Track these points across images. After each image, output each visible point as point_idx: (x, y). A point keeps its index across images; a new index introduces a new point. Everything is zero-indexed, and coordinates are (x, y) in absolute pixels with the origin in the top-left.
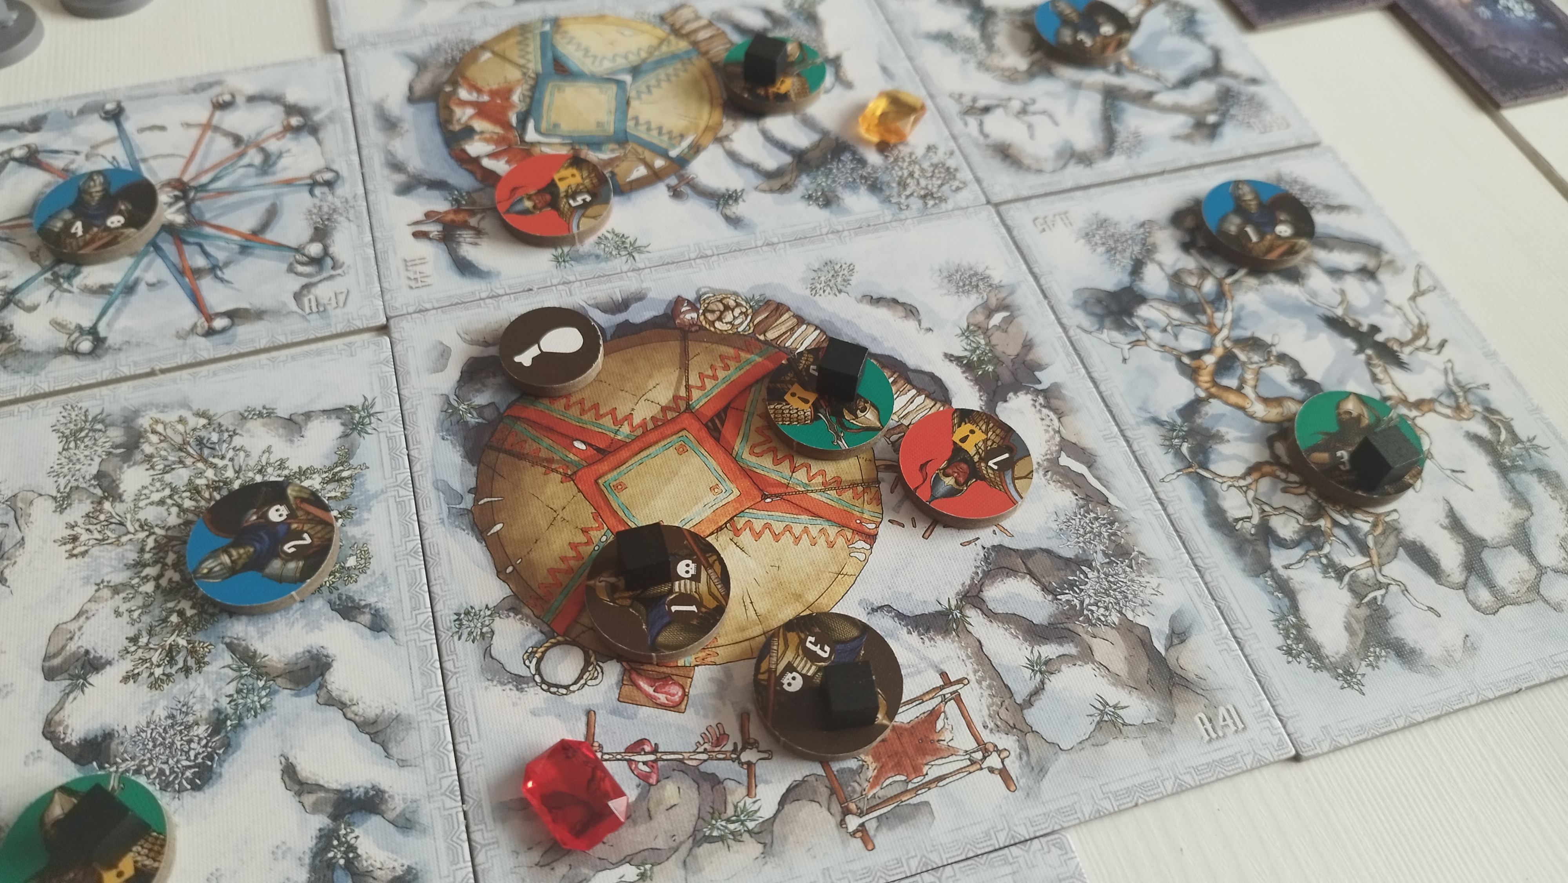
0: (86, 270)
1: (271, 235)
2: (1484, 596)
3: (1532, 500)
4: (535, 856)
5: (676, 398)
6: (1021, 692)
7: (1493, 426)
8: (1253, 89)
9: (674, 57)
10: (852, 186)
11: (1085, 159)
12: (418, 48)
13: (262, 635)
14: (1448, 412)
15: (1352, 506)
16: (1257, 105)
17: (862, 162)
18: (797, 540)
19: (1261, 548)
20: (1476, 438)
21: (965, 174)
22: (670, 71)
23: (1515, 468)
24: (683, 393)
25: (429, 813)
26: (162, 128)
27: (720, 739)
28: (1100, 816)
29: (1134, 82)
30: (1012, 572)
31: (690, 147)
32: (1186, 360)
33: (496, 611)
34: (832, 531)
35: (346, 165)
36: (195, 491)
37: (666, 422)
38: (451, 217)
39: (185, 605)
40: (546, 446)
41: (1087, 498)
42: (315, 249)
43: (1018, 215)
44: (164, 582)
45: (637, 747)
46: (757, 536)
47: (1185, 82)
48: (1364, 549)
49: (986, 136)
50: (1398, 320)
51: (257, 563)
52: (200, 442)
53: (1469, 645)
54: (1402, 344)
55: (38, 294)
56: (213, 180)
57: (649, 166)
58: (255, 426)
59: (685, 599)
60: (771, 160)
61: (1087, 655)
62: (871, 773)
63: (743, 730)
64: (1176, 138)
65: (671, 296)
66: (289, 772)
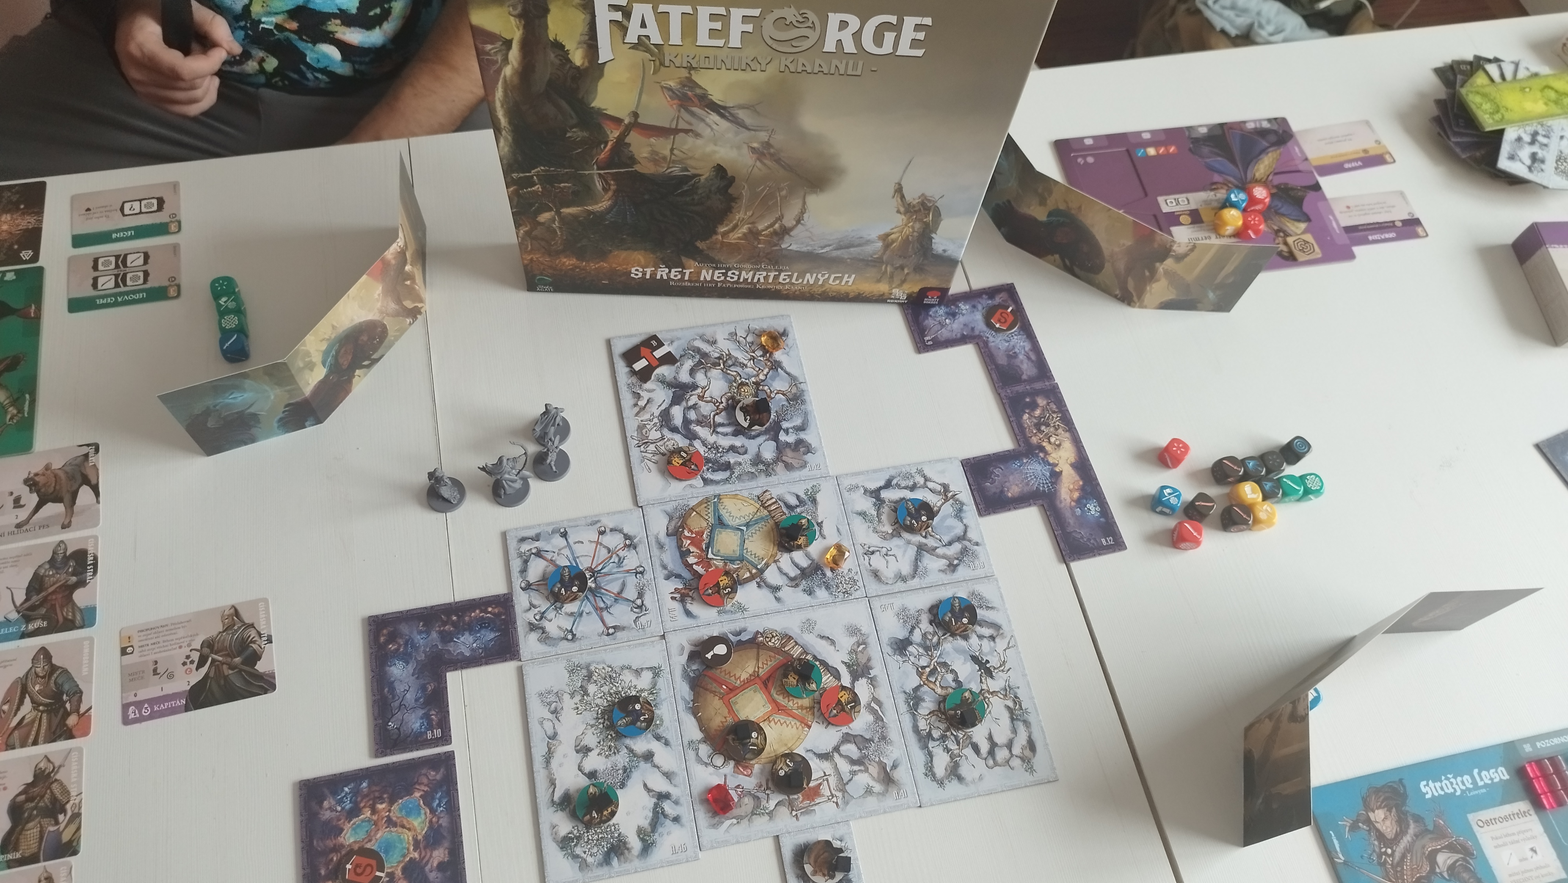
0: (565, 606)
1: (624, 595)
2: (991, 762)
3: (1018, 731)
4: (710, 814)
5: (754, 671)
6: (845, 780)
7: (1015, 703)
8: (976, 547)
9: (762, 518)
10: (819, 586)
11: (904, 579)
12: (669, 507)
13: (635, 744)
14: (1002, 696)
15: (958, 729)
16: (975, 555)
17: (824, 575)
18: (787, 726)
19: (926, 740)
20: (1008, 707)
21: (860, 584)
22: (760, 526)
23: (1017, 719)
24: (757, 670)
25: (682, 800)
26: (582, 543)
27: (760, 786)
28: (861, 817)
29: (931, 542)
30: (849, 742)
31: (765, 564)
32: (920, 669)
33: (699, 742)
34: (798, 724)
35: (647, 566)
36: (611, 694)
37: (751, 680)
38: (683, 591)
39: (612, 733)
40: (714, 686)
41: (877, 718)
42: (639, 602)
43: (876, 604)
44: (605, 725)
45: (738, 786)
46: (776, 723)
47: (950, 544)
48: (958, 744)
49: (871, 566)
50: (997, 659)
51: (633, 723)
52: (610, 676)
53: (981, 778)
54: (995, 668)
55: (551, 614)
56: (602, 569)
57: (751, 573)
58: (626, 672)
59: (753, 745)
60: (793, 572)
61: (867, 770)
62: (801, 800)
63: (767, 784)
64: (940, 571)
65: (755, 631)
66: (645, 785)
